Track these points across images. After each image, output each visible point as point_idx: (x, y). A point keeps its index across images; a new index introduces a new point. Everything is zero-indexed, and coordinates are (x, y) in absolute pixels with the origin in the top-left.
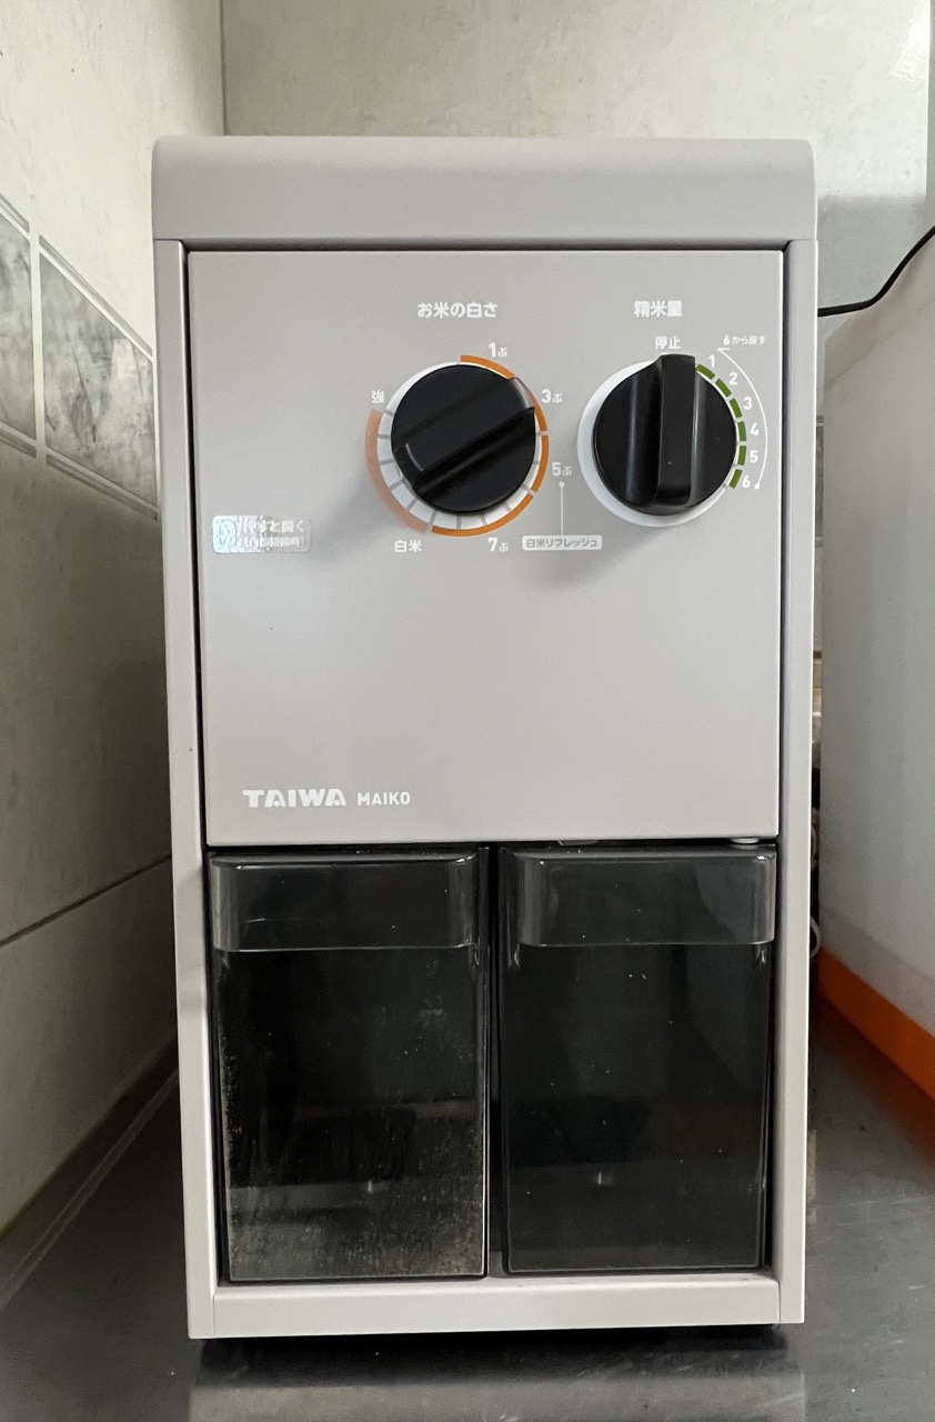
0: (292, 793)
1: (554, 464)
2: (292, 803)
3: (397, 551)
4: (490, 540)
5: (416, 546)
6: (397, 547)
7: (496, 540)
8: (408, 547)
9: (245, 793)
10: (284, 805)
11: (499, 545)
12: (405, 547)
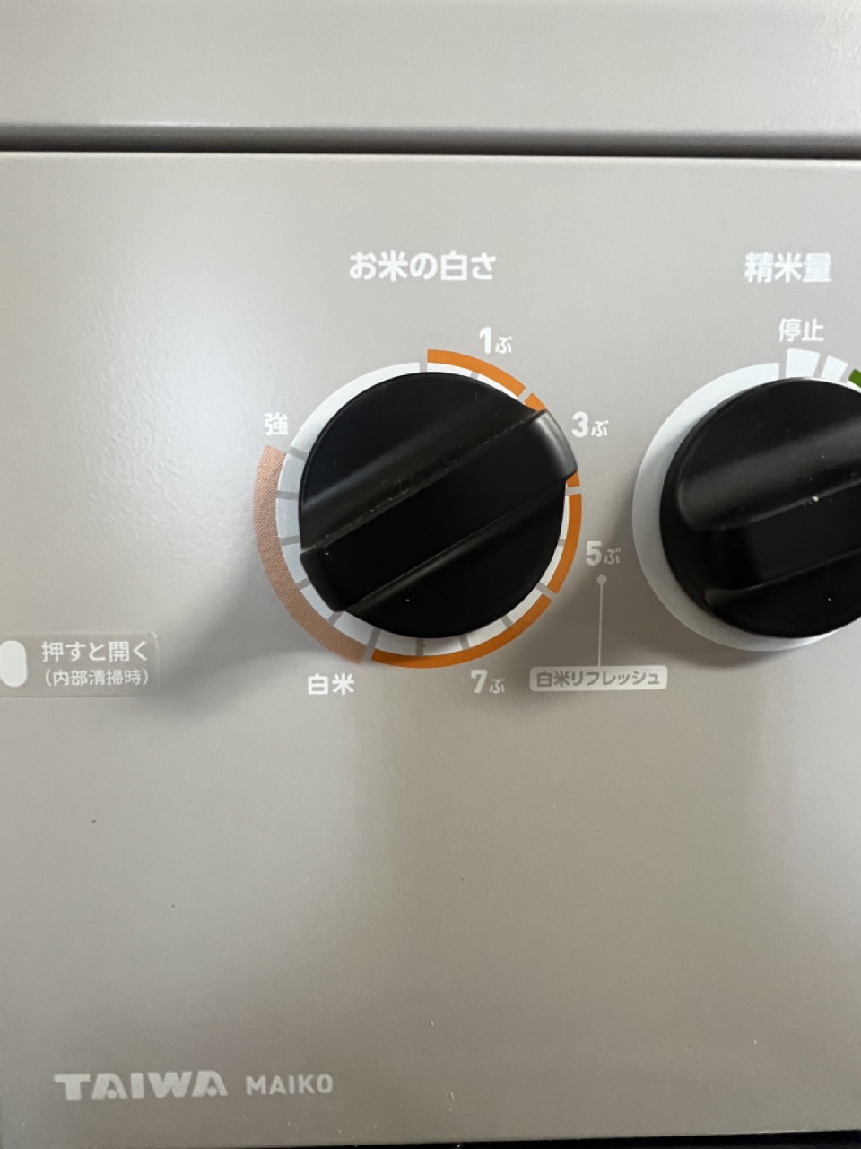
0: (136, 1078)
1: (590, 544)
2: (138, 1093)
3: (311, 692)
4: (474, 673)
5: (344, 683)
6: (311, 685)
7: (484, 673)
8: (331, 687)
9: (58, 1078)
10: (123, 1095)
11: (488, 682)
12: (326, 685)
